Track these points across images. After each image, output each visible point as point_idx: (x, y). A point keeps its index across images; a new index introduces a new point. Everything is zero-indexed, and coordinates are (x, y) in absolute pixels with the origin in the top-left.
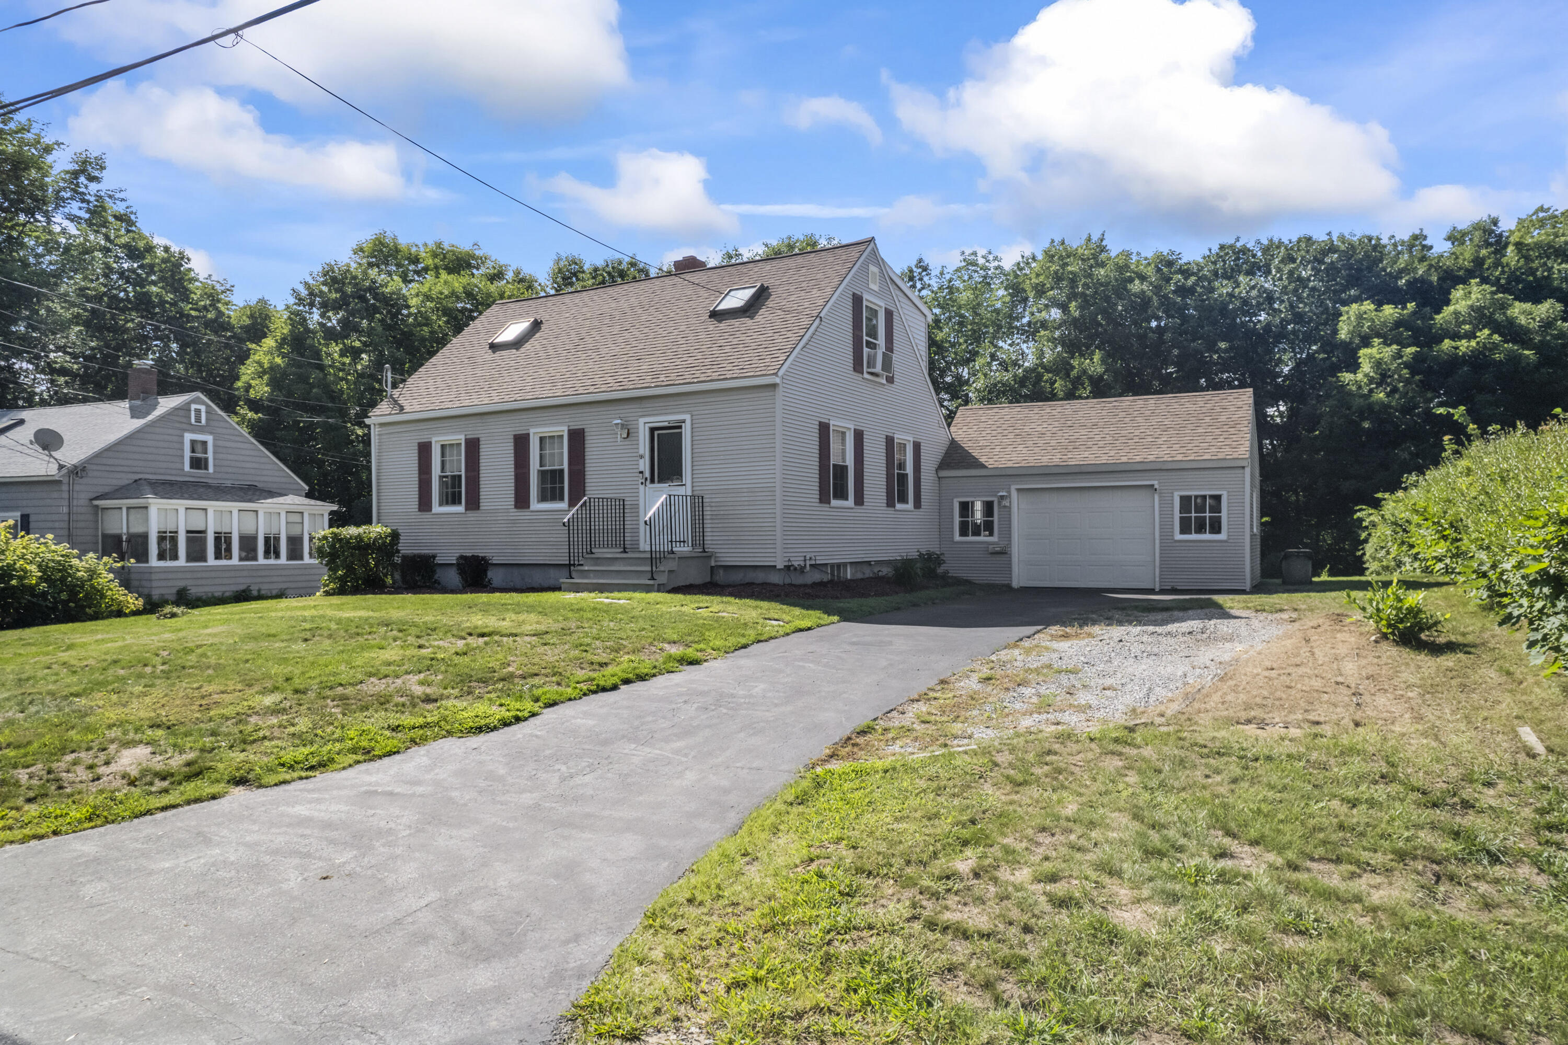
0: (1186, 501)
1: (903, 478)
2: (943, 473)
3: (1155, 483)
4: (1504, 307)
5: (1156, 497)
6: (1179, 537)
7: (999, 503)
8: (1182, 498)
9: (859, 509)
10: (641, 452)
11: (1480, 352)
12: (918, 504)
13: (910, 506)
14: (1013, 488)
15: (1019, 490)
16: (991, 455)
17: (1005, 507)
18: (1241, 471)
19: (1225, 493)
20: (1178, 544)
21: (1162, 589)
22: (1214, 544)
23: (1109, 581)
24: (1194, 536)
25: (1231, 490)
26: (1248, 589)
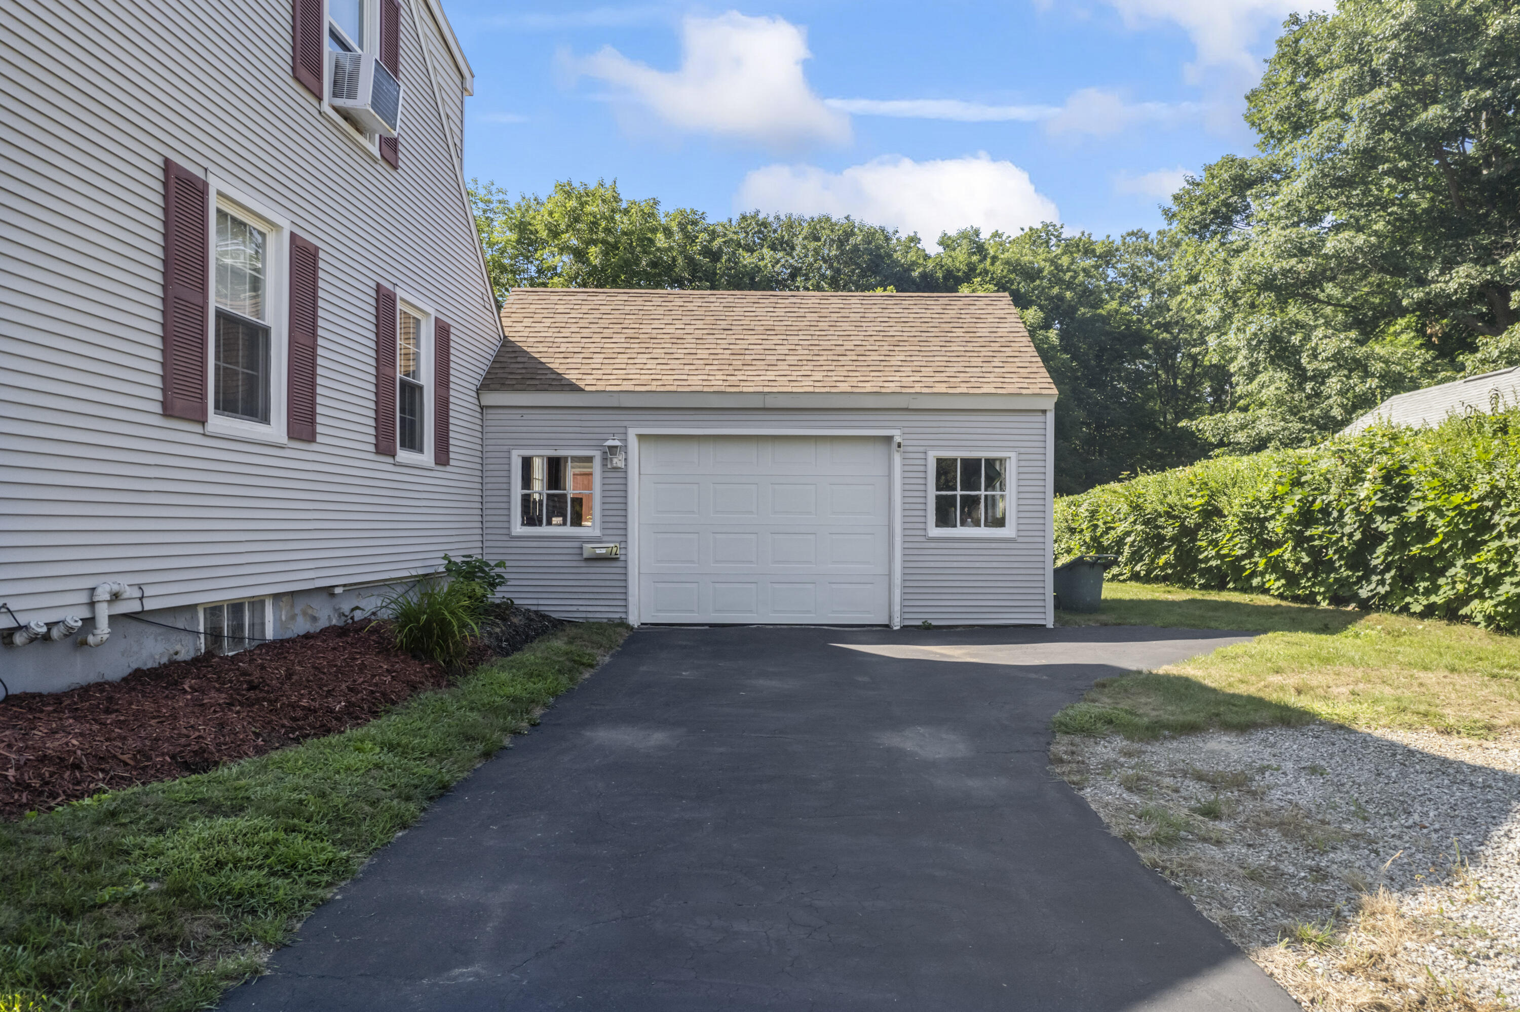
0: (944, 468)
1: (411, 391)
2: (490, 399)
3: (896, 433)
5: (897, 459)
6: (936, 532)
7: (605, 459)
8: (940, 461)
9: (300, 451)
12: (442, 456)
13: (427, 457)
14: (632, 433)
15: (641, 437)
16: (586, 369)
17: (616, 469)
18: (1040, 418)
19: (1013, 455)
20: (933, 545)
21: (905, 626)
22: (994, 545)
23: (809, 612)
24: (960, 531)
25: (1022, 450)
26: (1050, 625)
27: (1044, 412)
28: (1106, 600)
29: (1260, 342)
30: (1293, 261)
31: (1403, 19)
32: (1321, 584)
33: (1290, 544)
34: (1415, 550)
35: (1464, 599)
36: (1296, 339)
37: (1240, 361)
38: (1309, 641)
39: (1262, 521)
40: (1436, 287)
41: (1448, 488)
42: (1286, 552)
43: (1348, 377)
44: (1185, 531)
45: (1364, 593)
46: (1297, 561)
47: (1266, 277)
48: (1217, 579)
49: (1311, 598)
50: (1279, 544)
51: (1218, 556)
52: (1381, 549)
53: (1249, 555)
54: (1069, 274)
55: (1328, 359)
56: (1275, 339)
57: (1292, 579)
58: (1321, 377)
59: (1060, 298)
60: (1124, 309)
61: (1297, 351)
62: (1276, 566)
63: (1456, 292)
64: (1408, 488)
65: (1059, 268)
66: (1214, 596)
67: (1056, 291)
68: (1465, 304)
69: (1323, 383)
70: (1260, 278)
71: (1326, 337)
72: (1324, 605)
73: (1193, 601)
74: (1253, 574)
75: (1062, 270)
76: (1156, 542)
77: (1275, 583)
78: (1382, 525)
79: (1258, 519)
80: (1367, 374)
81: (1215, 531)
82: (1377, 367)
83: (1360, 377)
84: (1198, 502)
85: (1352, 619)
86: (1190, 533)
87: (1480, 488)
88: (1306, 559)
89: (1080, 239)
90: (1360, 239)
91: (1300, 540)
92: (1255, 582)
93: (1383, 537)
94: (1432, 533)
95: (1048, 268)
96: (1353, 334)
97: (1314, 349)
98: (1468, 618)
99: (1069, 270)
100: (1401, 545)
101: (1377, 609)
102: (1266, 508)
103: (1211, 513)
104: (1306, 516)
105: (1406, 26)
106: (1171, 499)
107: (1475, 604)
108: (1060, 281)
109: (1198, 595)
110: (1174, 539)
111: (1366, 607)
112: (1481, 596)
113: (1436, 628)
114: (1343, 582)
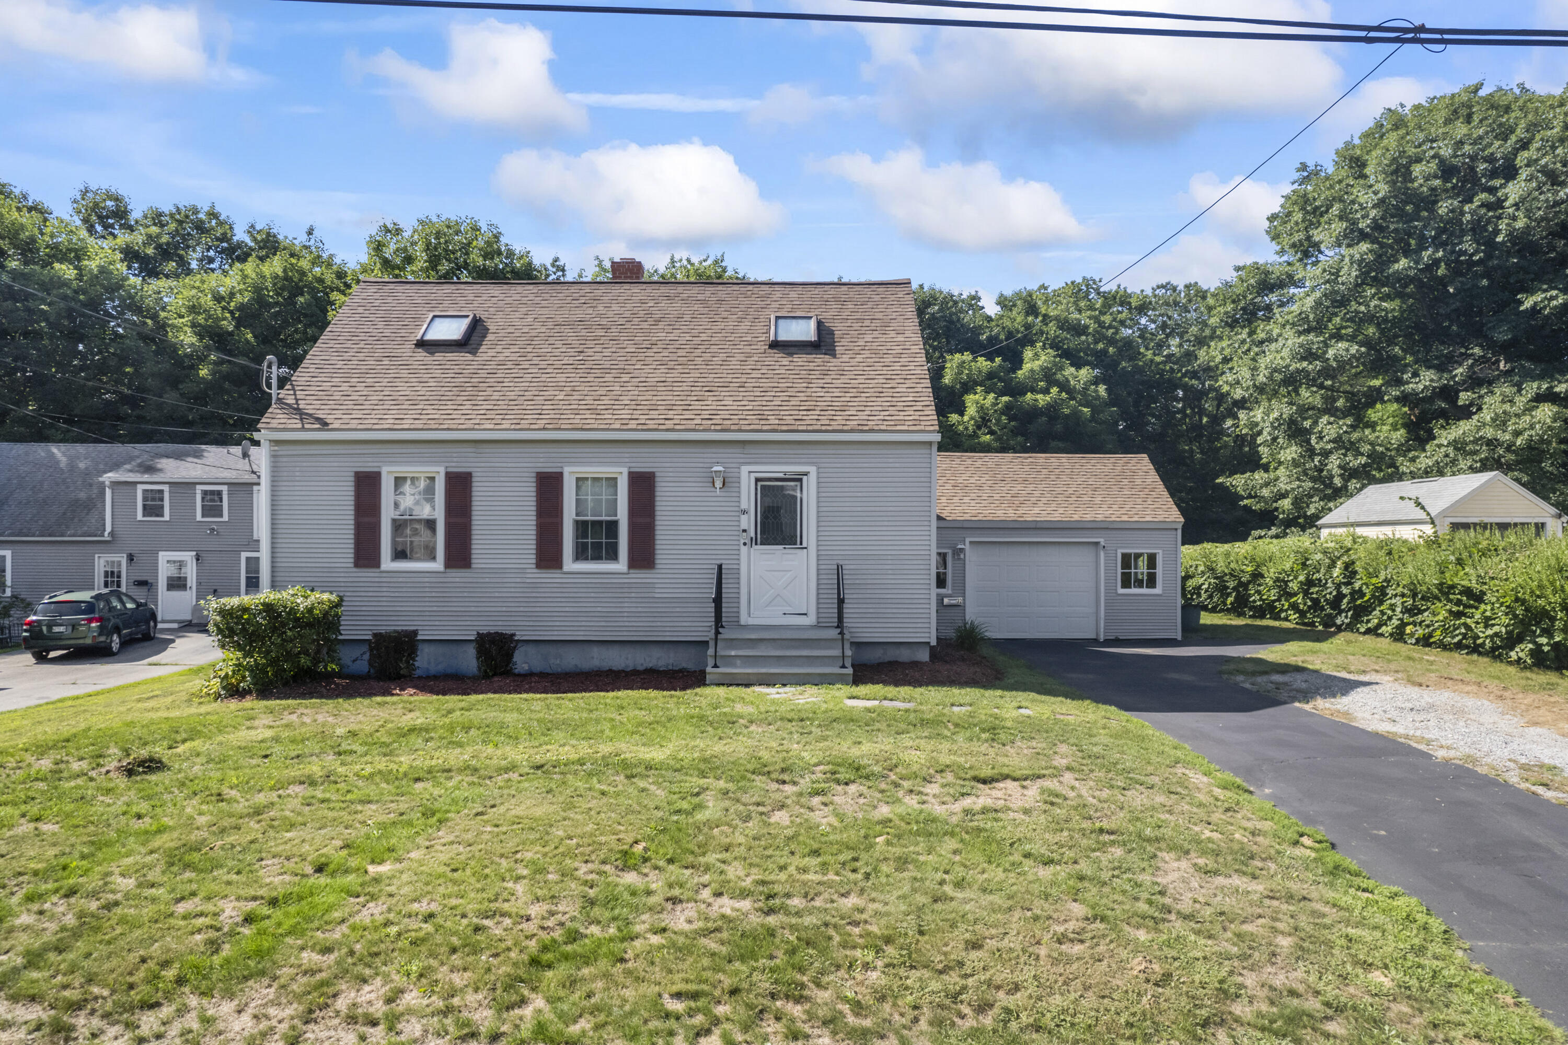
0: (1125, 558)
3: (1102, 541)
4: (1062, 369)
5: (1102, 554)
6: (1121, 591)
7: (955, 555)
8: (1123, 555)
10: (744, 506)
11: (1052, 406)
14: (968, 540)
15: (972, 544)
17: (959, 560)
18: (1175, 532)
19: (1160, 551)
20: (1120, 598)
21: (1106, 640)
22: (1151, 598)
23: (1056, 632)
24: (1133, 591)
25: (1165, 549)
26: (1179, 638)
27: (1176, 529)
28: (1205, 625)
29: (1280, 425)
30: (1305, 364)
31: (1380, 195)
32: (1318, 616)
33: (1301, 596)
34: (1359, 602)
35: (1379, 626)
36: (1307, 424)
37: (1265, 436)
38: (1308, 645)
39: (1286, 582)
40: (1409, 387)
41: (1370, 575)
42: (1299, 599)
43: (1345, 455)
44: (1241, 584)
45: (1339, 622)
46: (1305, 604)
47: (1285, 375)
48: (1260, 613)
49: (1312, 624)
50: (1295, 594)
51: (1261, 599)
52: (1345, 601)
53: (1279, 600)
54: (1111, 331)
55: (1330, 441)
56: (1292, 422)
57: (1302, 614)
58: (1325, 454)
59: (1104, 352)
60: (1158, 359)
61: (1309, 432)
62: (1294, 607)
63: (1423, 391)
64: (1355, 573)
65: (1101, 324)
66: (1258, 622)
67: (1100, 346)
68: (1430, 400)
69: (1327, 458)
70: (1281, 376)
71: (1327, 424)
72: (1320, 628)
73: (1247, 625)
74: (1282, 610)
75: (1104, 327)
76: (1221, 588)
77: (1294, 616)
78: (1345, 590)
79: (1283, 581)
80: (1359, 453)
81: (1259, 585)
82: (1366, 448)
83: (1353, 456)
84: (1249, 569)
85: (1333, 635)
86: (1245, 585)
87: (1382, 576)
88: (1309, 603)
89: (1117, 292)
90: (1355, 349)
91: (1306, 593)
92: (1283, 615)
93: (1345, 596)
94: (1364, 595)
95: (1093, 326)
96: (1349, 421)
97: (1320, 432)
98: (1382, 635)
99: (1110, 327)
100: (1353, 600)
101: (1345, 630)
102: (1288, 576)
103: (1257, 576)
104: (1310, 583)
105: (1382, 201)
106: (1233, 565)
107: (1384, 628)
108: (1103, 337)
109: (1249, 622)
110: (1234, 589)
111: (1339, 629)
112: (1386, 624)
113: (1369, 640)
114: (1329, 615)
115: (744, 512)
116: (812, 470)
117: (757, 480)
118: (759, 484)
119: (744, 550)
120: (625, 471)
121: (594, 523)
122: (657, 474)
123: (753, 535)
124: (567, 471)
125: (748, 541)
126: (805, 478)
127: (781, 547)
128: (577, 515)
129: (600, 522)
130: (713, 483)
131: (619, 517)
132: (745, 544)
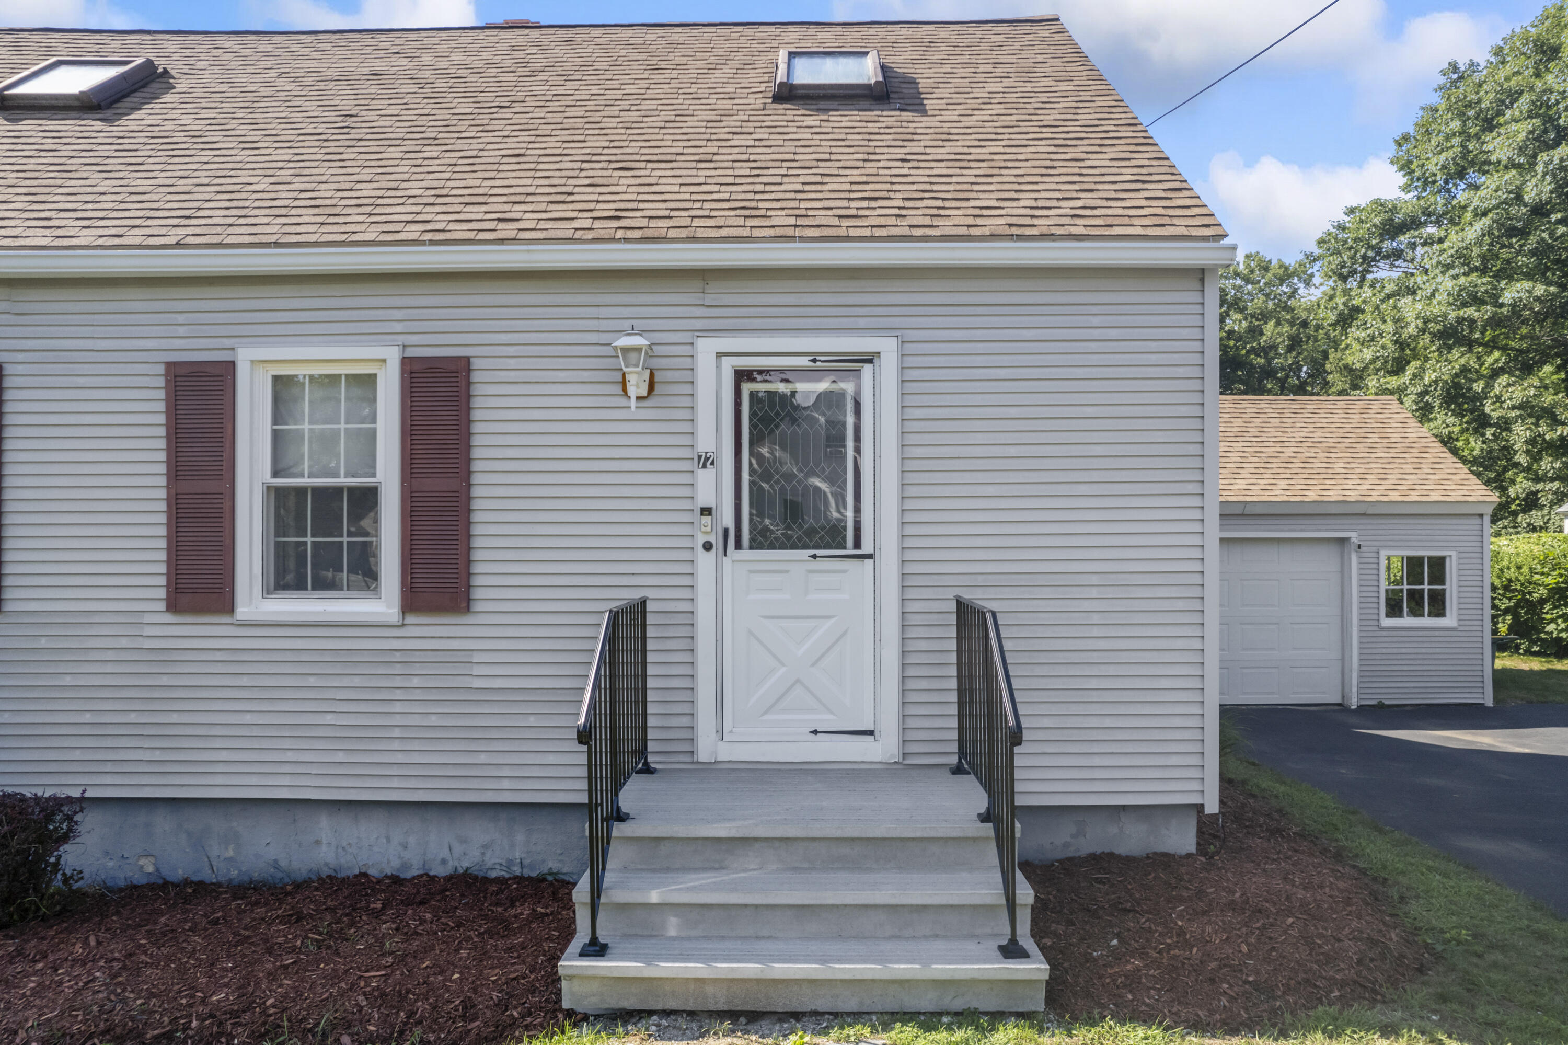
3: (1353, 536)
5: (1354, 557)
6: (1386, 622)
8: (1389, 560)
10: (704, 444)
18: (1478, 521)
19: (1453, 554)
20: (1384, 633)
21: (1362, 706)
22: (1437, 633)
23: (1273, 693)
24: (1407, 621)
25: (1462, 549)
26: (1489, 702)
27: (1481, 516)
47: (1444, 326)
58: (1505, 425)
70: (1439, 327)
71: (1509, 385)
83: (1548, 425)
90: (1540, 290)
115: (706, 461)
116: (887, 347)
117: (742, 376)
118: (747, 388)
119: (706, 561)
120: (393, 356)
121: (319, 492)
122: (476, 364)
123: (729, 522)
124: (244, 356)
125: (715, 539)
126: (867, 369)
127: (805, 553)
128: (275, 474)
129: (337, 491)
130: (624, 383)
131: (380, 477)
132: (708, 546)
